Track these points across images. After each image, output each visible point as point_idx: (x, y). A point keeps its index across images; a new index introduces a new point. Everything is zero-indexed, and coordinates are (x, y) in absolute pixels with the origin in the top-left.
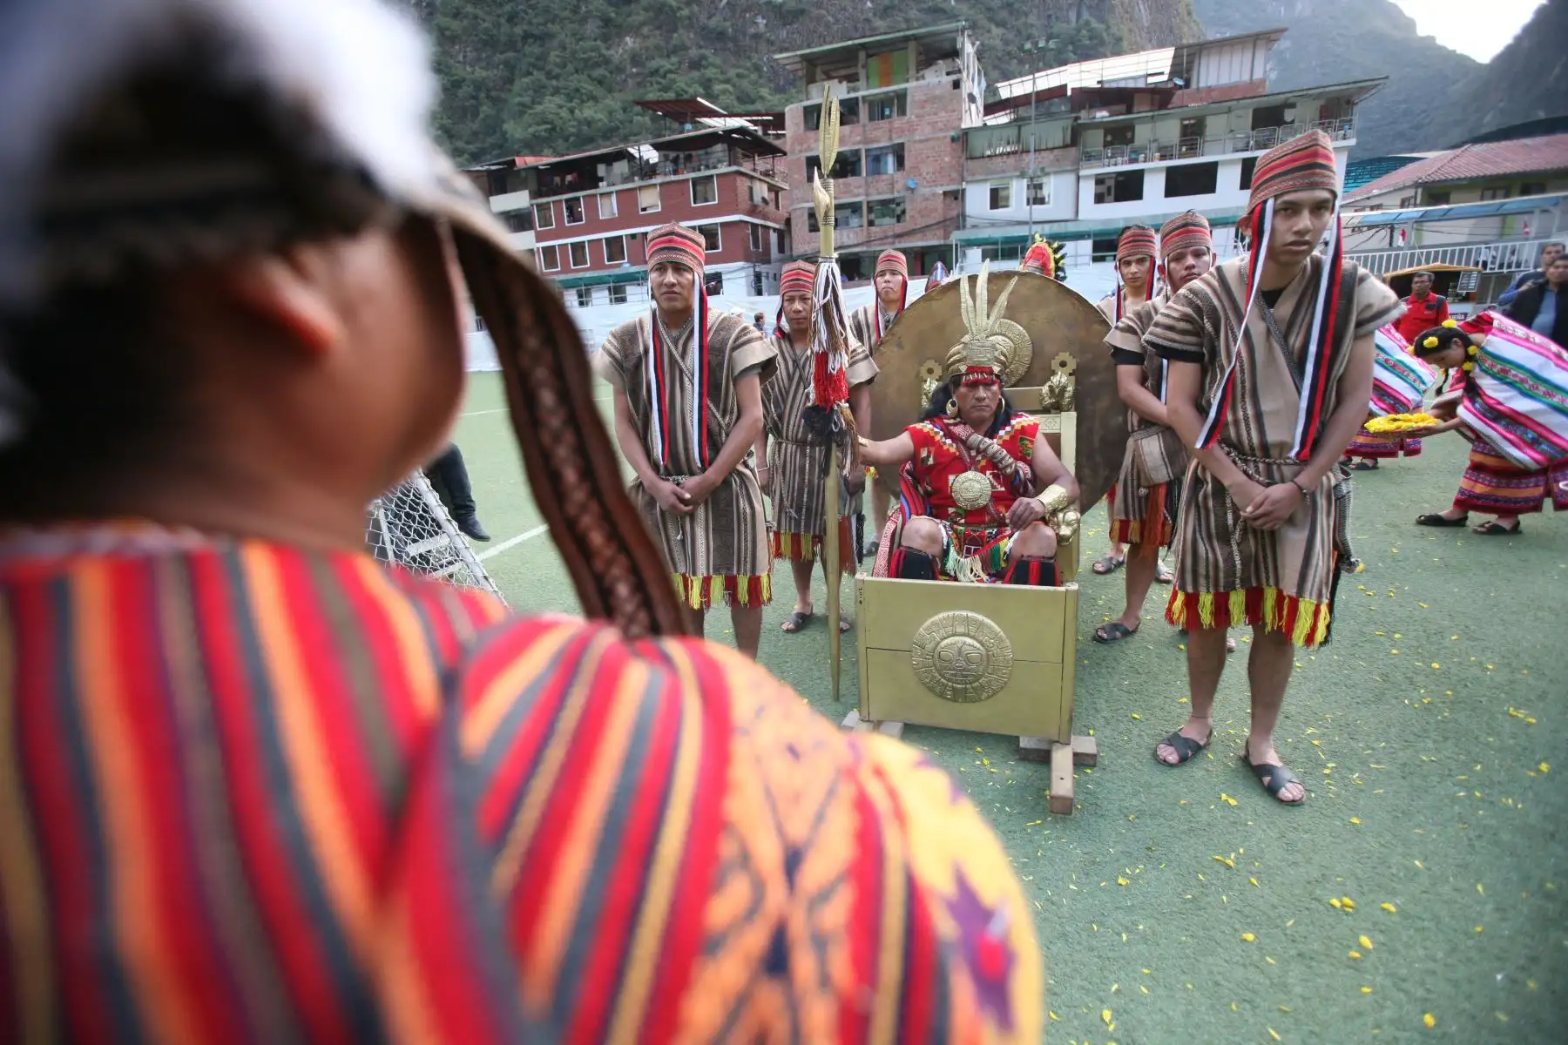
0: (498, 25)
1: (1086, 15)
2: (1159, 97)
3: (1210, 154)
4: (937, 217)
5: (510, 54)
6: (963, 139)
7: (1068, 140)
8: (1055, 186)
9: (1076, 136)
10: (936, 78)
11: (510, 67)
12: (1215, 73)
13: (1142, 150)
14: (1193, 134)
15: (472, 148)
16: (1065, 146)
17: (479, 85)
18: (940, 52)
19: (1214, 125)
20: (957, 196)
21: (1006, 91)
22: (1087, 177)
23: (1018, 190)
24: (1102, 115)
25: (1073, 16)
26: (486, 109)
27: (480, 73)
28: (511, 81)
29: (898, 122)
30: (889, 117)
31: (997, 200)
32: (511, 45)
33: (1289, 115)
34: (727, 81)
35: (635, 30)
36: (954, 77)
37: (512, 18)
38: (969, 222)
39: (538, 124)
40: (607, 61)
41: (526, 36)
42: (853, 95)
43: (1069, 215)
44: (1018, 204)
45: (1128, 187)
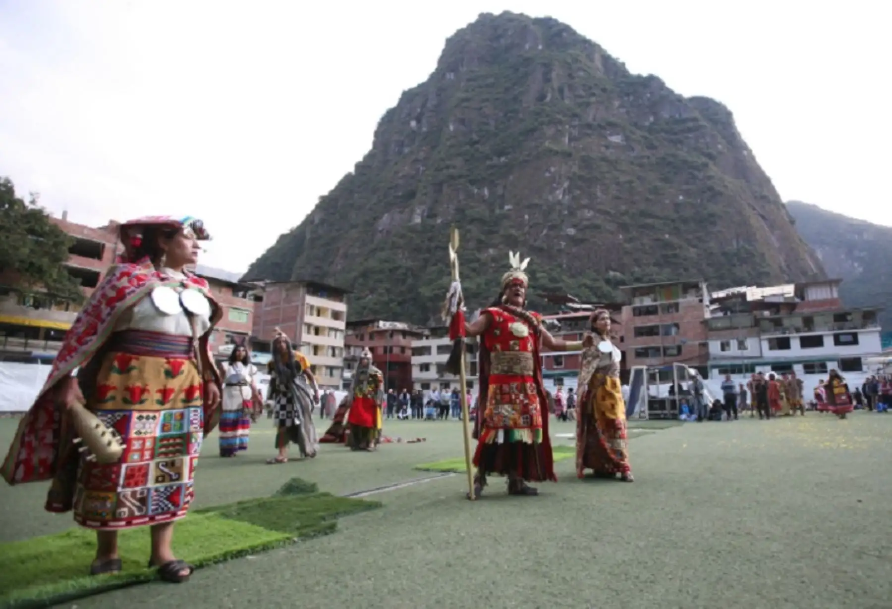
0: (423, 242)
1: (741, 243)
2: (790, 306)
3: (819, 331)
4: (696, 354)
5: (427, 255)
6: (705, 322)
7: (753, 324)
8: (751, 343)
9: (757, 323)
10: (691, 299)
11: (426, 261)
12: (815, 294)
13: (787, 329)
14: (808, 322)
15: (400, 299)
16: (752, 327)
17: (408, 269)
18: (691, 287)
19: (817, 320)
20: (705, 345)
21: (715, 295)
22: (764, 340)
23: (734, 344)
24: (767, 313)
25: (735, 243)
26: (410, 281)
27: (410, 263)
28: (425, 267)
29: (676, 315)
30: (672, 312)
31: (724, 346)
32: (429, 250)
33: (849, 318)
34: (544, 272)
35: (495, 246)
36: (700, 298)
37: (430, 239)
38: (711, 357)
39: (439, 289)
40: (478, 260)
41: (437, 247)
42: (654, 304)
43: (758, 354)
44: (733, 350)
45: (784, 344)
